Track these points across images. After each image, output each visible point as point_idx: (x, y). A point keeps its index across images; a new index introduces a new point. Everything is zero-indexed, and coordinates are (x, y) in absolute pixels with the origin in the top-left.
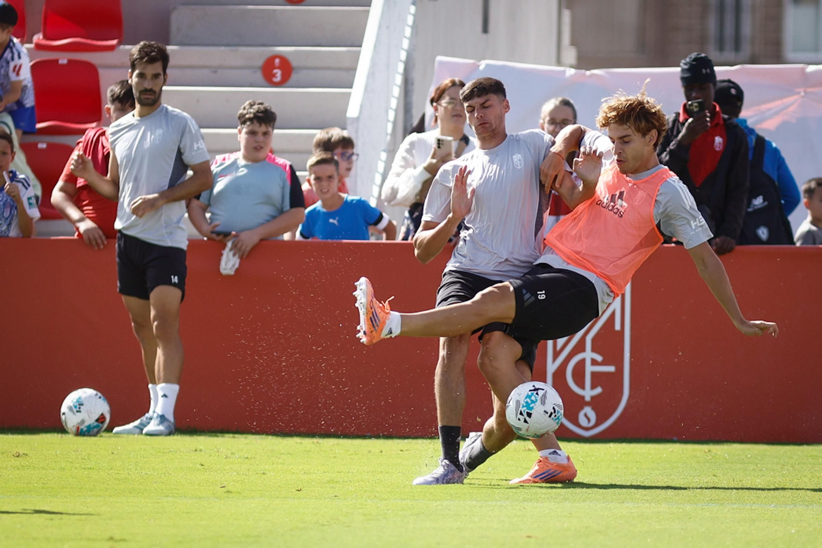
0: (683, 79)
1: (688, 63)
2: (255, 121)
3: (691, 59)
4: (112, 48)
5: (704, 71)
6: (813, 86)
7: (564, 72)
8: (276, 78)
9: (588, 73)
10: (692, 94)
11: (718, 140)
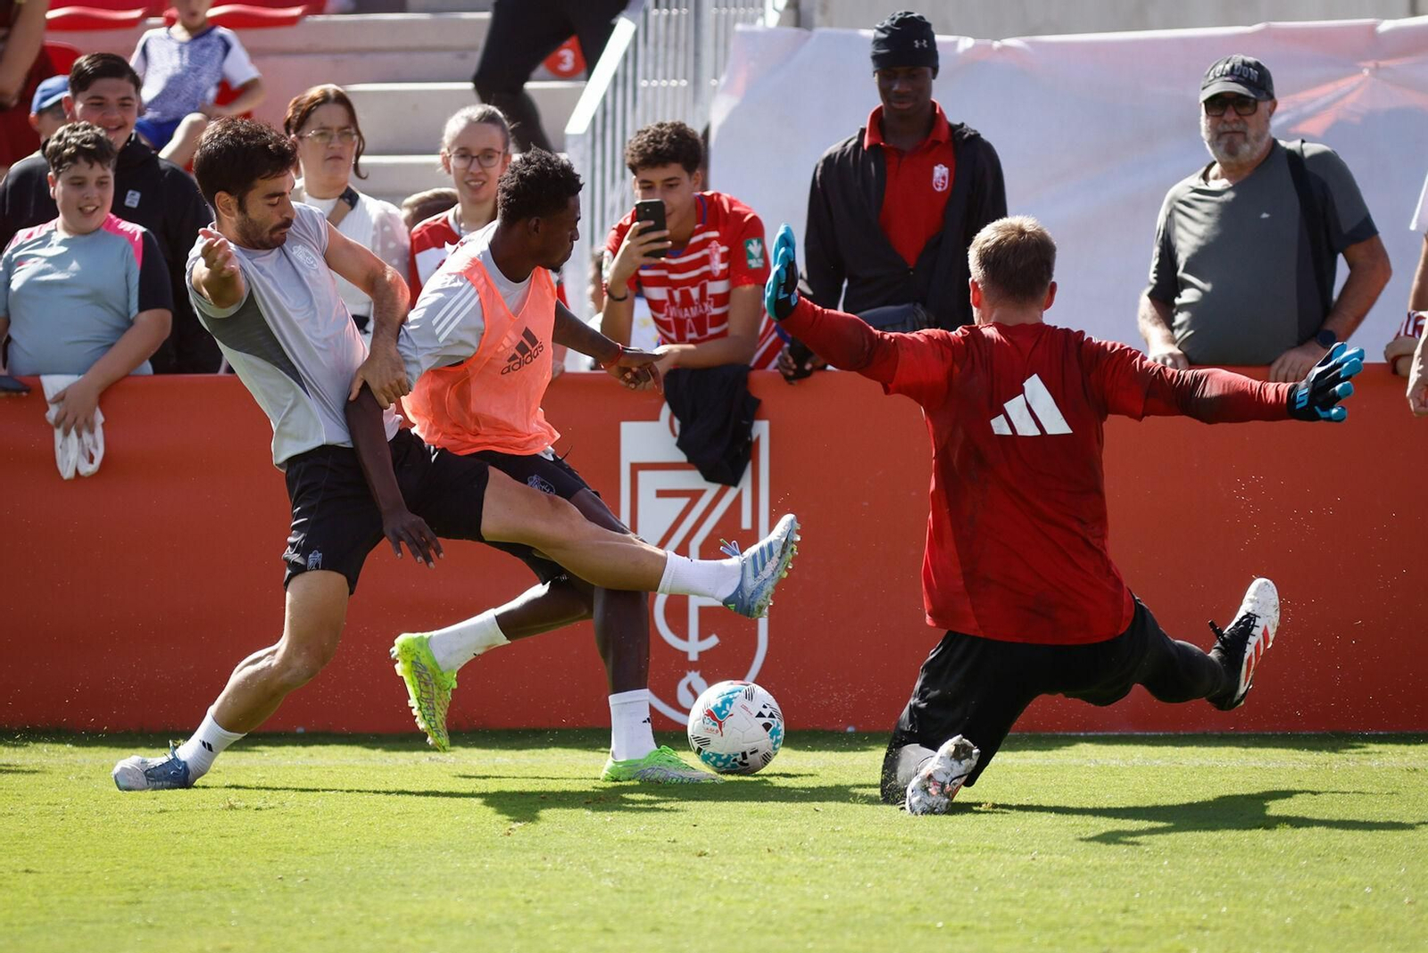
0: (876, 58)
1: (887, 28)
2: (81, 160)
3: (894, 22)
4: (292, 21)
5: (917, 44)
6: (1390, 56)
7: (955, 44)
8: (565, 63)
9: (996, 44)
10: (892, 87)
11: (940, 171)
